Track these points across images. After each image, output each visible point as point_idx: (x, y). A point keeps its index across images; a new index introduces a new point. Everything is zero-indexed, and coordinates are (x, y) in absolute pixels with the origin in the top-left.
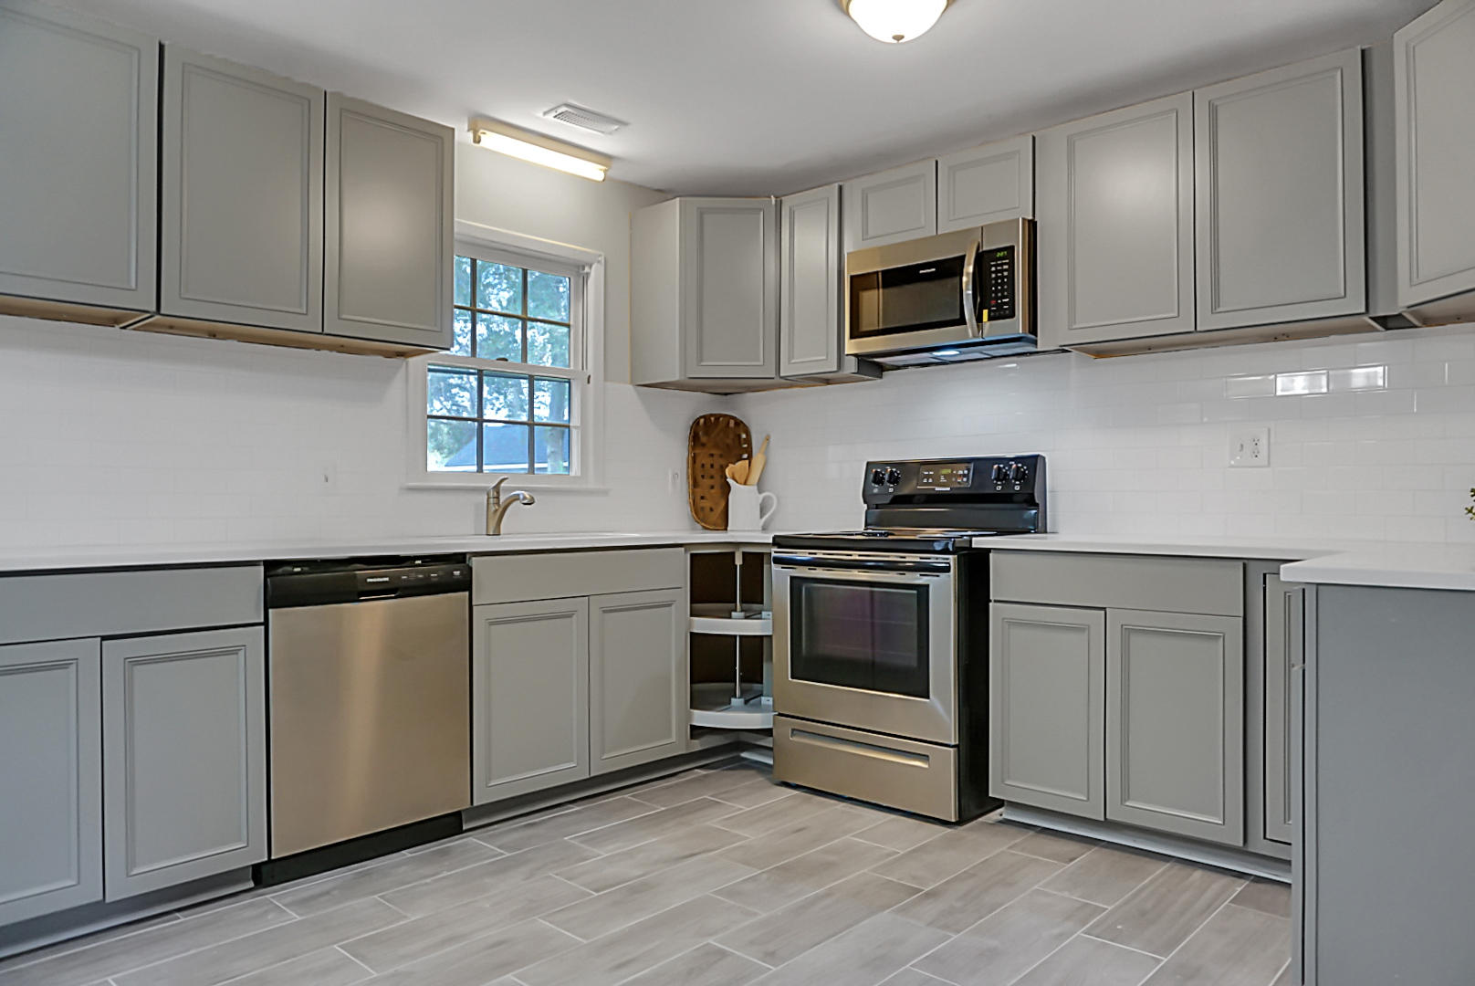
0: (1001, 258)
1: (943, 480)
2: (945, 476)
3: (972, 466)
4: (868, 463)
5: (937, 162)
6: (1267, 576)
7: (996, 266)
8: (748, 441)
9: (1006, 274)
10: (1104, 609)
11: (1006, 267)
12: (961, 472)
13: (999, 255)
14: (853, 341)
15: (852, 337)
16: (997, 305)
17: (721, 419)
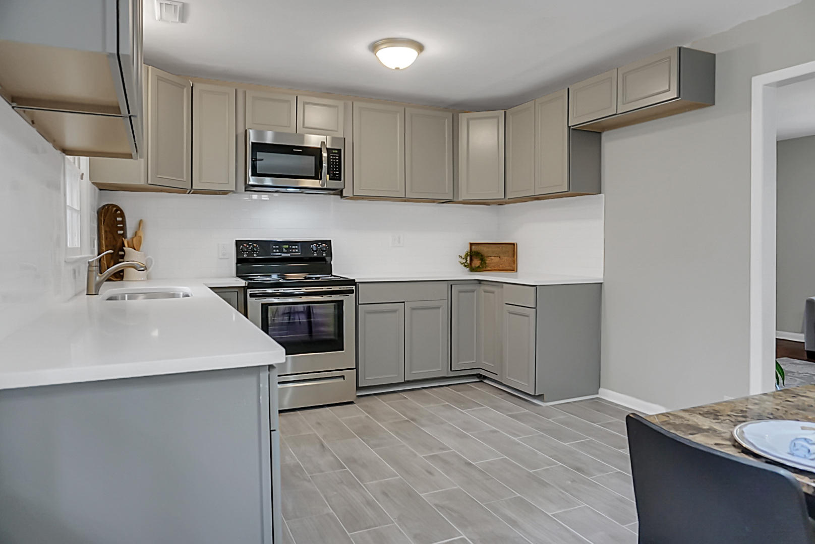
0: (336, 153)
1: (284, 250)
2: (286, 249)
3: (299, 244)
4: (237, 241)
5: (297, 97)
6: (453, 286)
7: (333, 156)
8: (123, 222)
9: (337, 161)
10: (404, 302)
11: (337, 158)
12: (294, 247)
13: (334, 151)
14: (253, 177)
15: (253, 175)
16: (333, 174)
17: (111, 207)
